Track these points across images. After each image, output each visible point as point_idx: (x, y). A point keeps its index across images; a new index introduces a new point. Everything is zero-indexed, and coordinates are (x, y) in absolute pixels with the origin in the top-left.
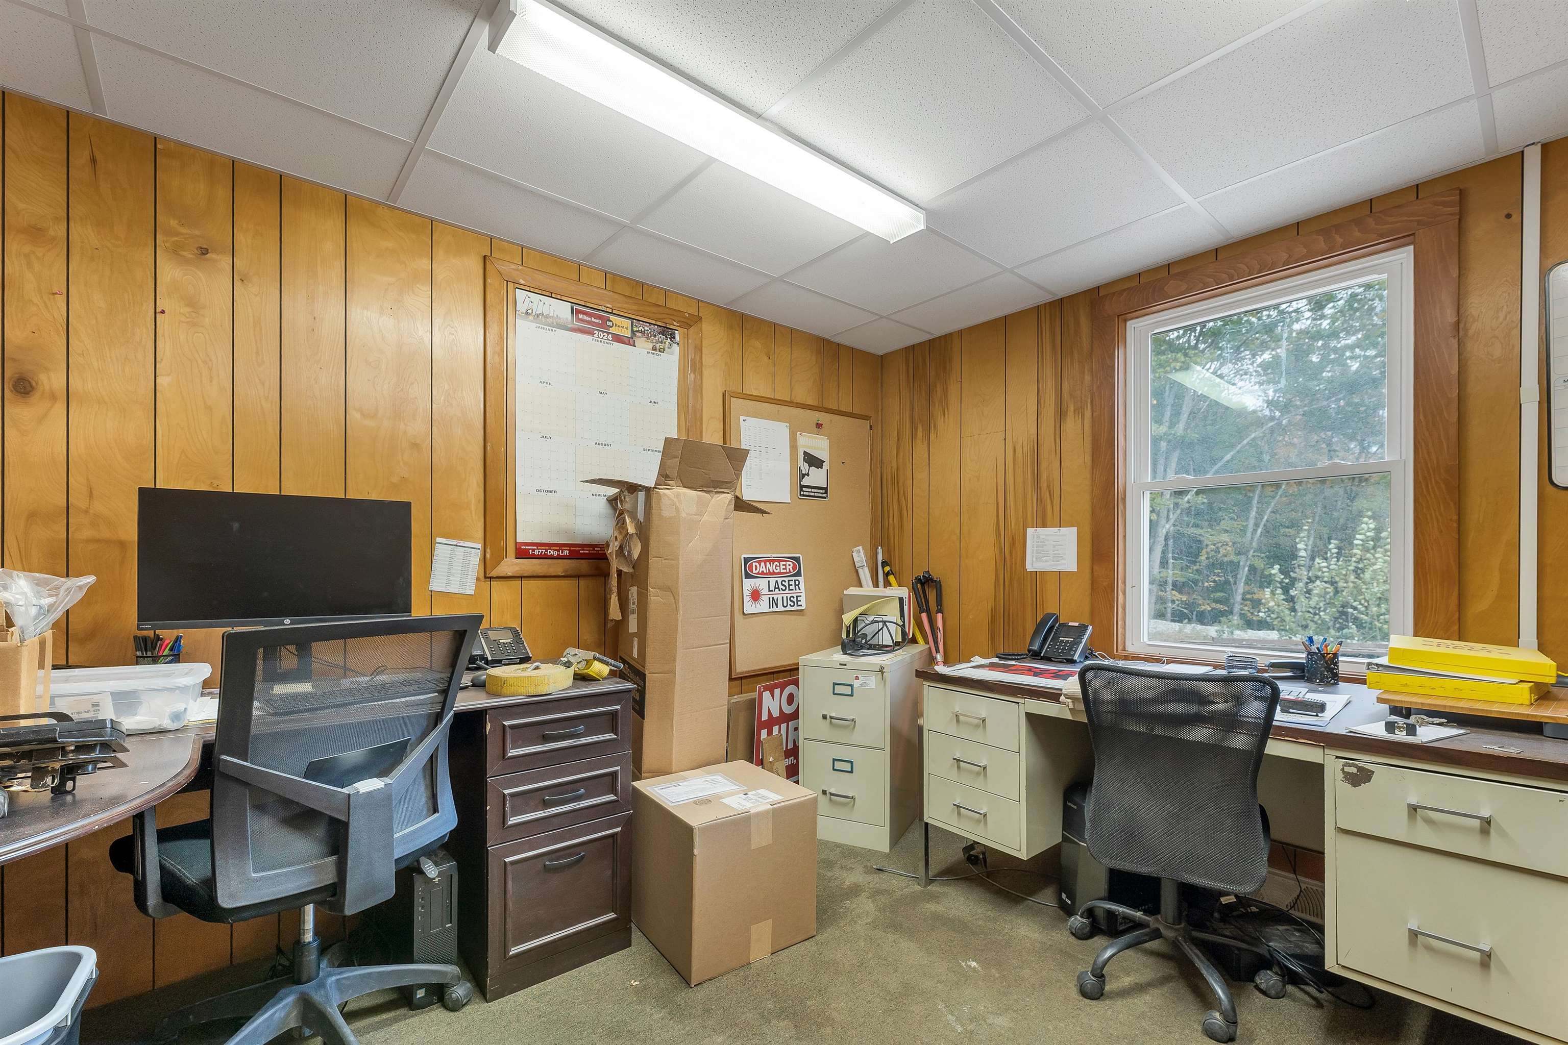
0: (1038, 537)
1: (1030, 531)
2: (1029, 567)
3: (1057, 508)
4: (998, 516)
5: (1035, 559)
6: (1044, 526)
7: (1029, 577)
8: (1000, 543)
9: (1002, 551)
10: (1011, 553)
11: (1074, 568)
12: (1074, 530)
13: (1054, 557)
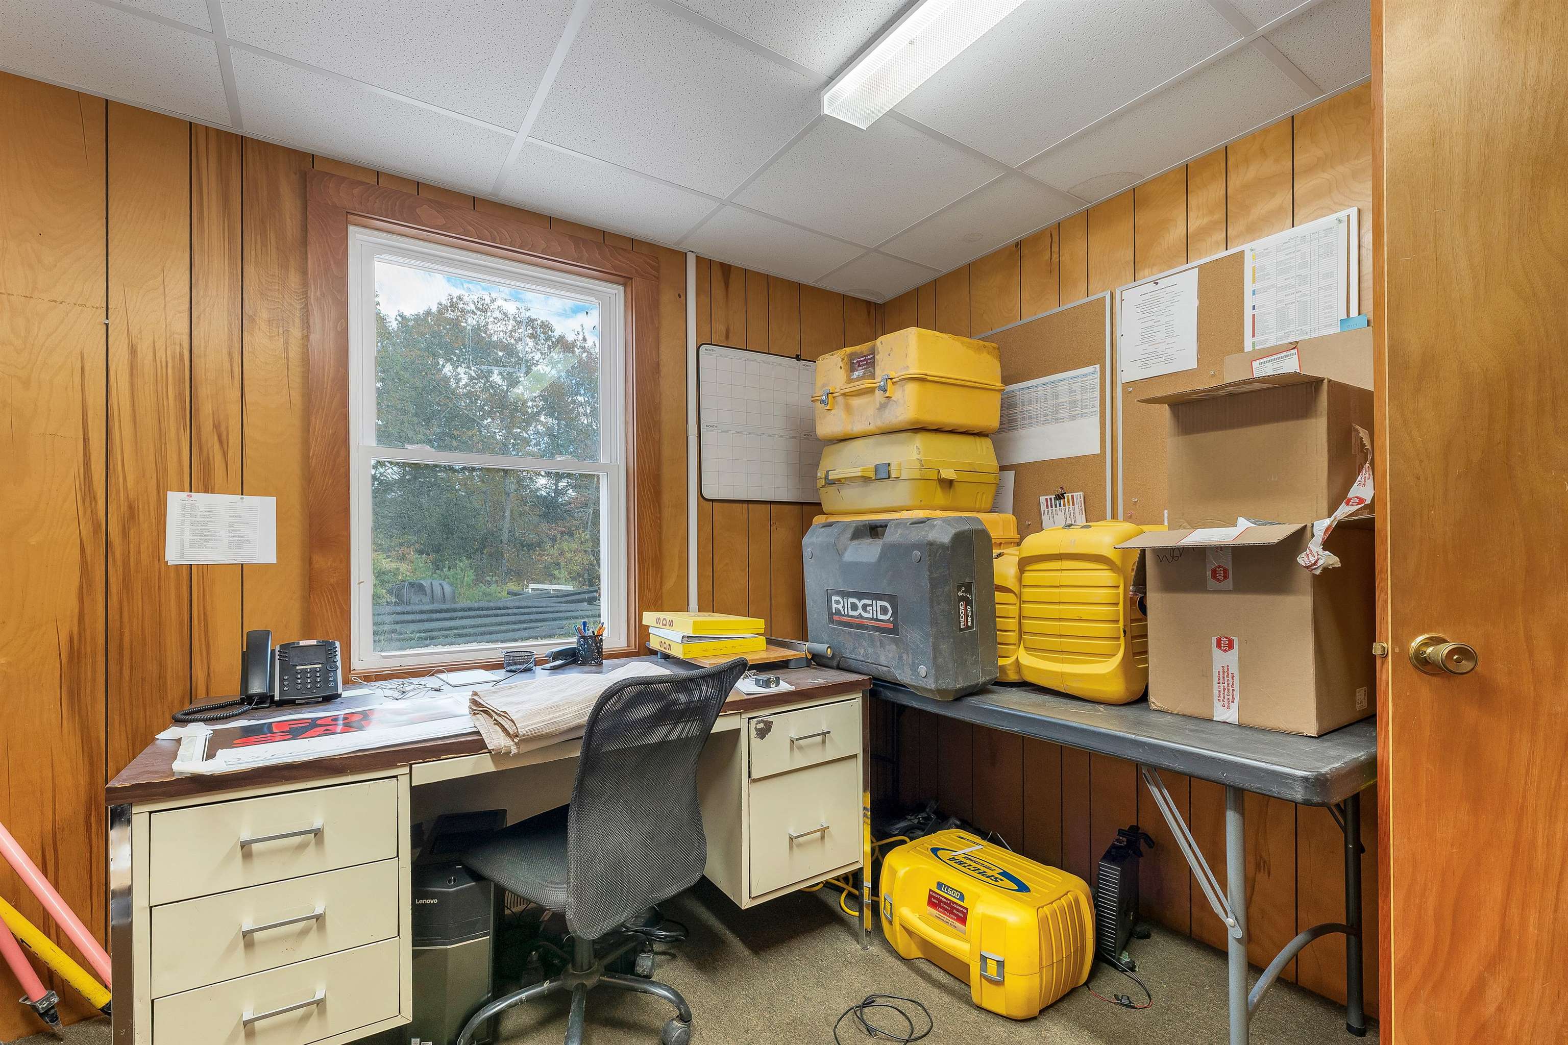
0: (194, 508)
1: (175, 500)
2: (174, 555)
3: (235, 464)
4: (87, 462)
5: (187, 545)
6: (207, 488)
7: (172, 575)
8: (94, 513)
9: (101, 530)
10: (125, 534)
11: (272, 559)
12: (272, 501)
13: (230, 542)
